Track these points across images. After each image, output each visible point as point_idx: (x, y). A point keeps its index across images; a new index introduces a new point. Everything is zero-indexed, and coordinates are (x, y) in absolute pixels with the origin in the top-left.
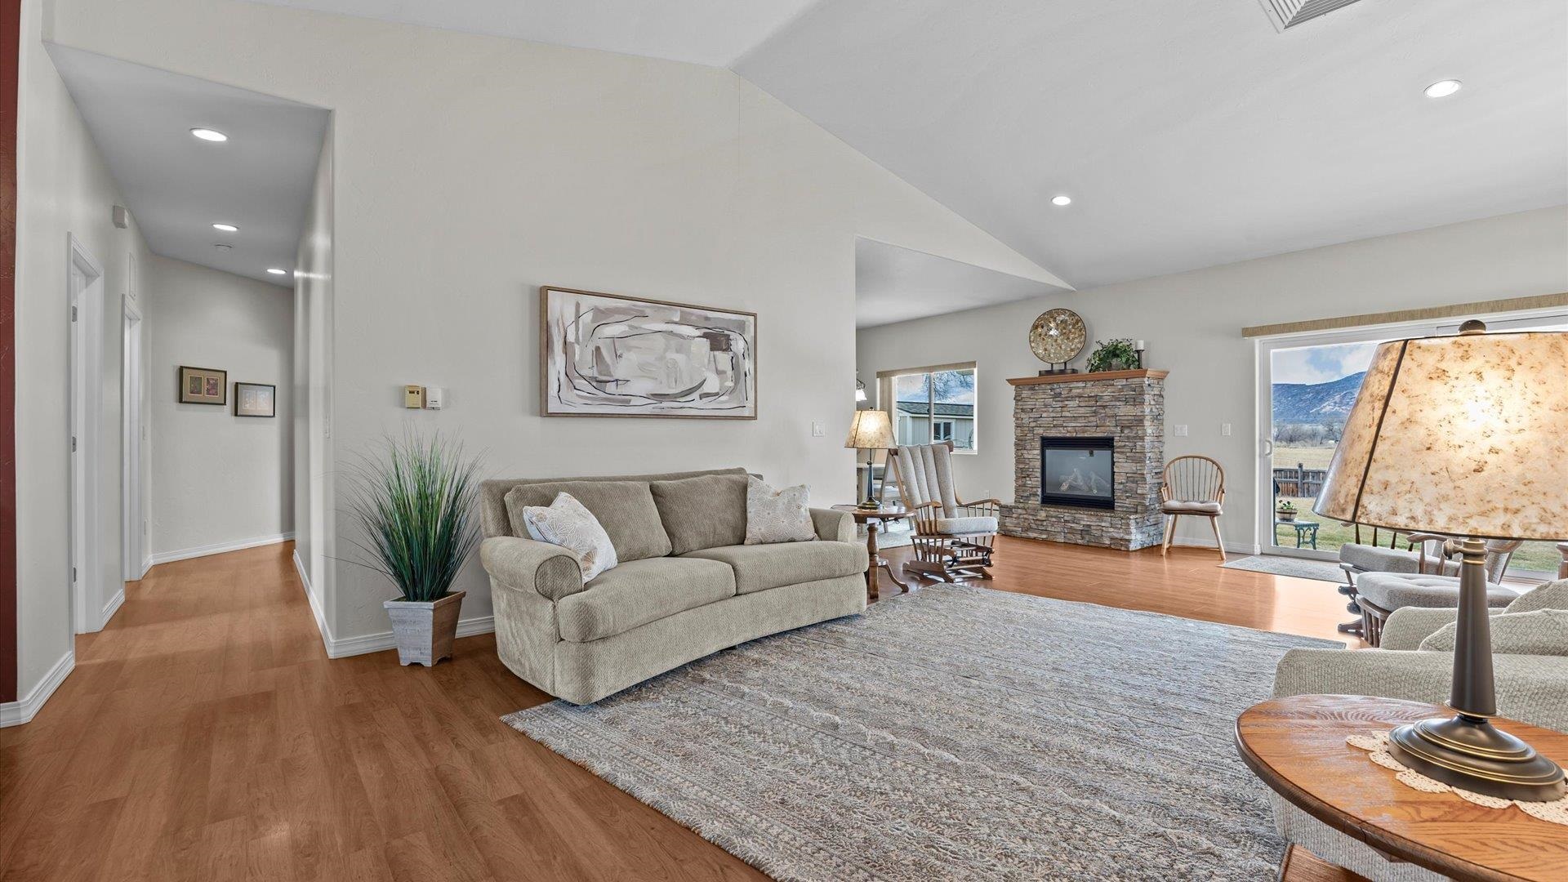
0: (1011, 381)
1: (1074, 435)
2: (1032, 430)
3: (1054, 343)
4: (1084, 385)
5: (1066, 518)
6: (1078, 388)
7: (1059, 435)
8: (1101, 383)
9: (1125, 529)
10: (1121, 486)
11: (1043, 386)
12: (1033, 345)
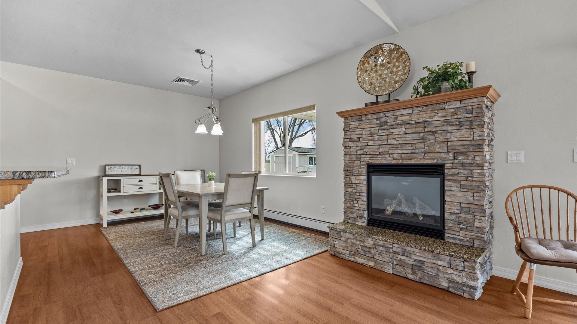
0: (340, 114)
1: (400, 162)
2: (359, 157)
3: (379, 78)
4: (411, 112)
5: (395, 249)
6: (405, 115)
7: (385, 162)
8: (430, 108)
9: (469, 274)
10: (454, 217)
11: (369, 116)
12: (360, 80)
